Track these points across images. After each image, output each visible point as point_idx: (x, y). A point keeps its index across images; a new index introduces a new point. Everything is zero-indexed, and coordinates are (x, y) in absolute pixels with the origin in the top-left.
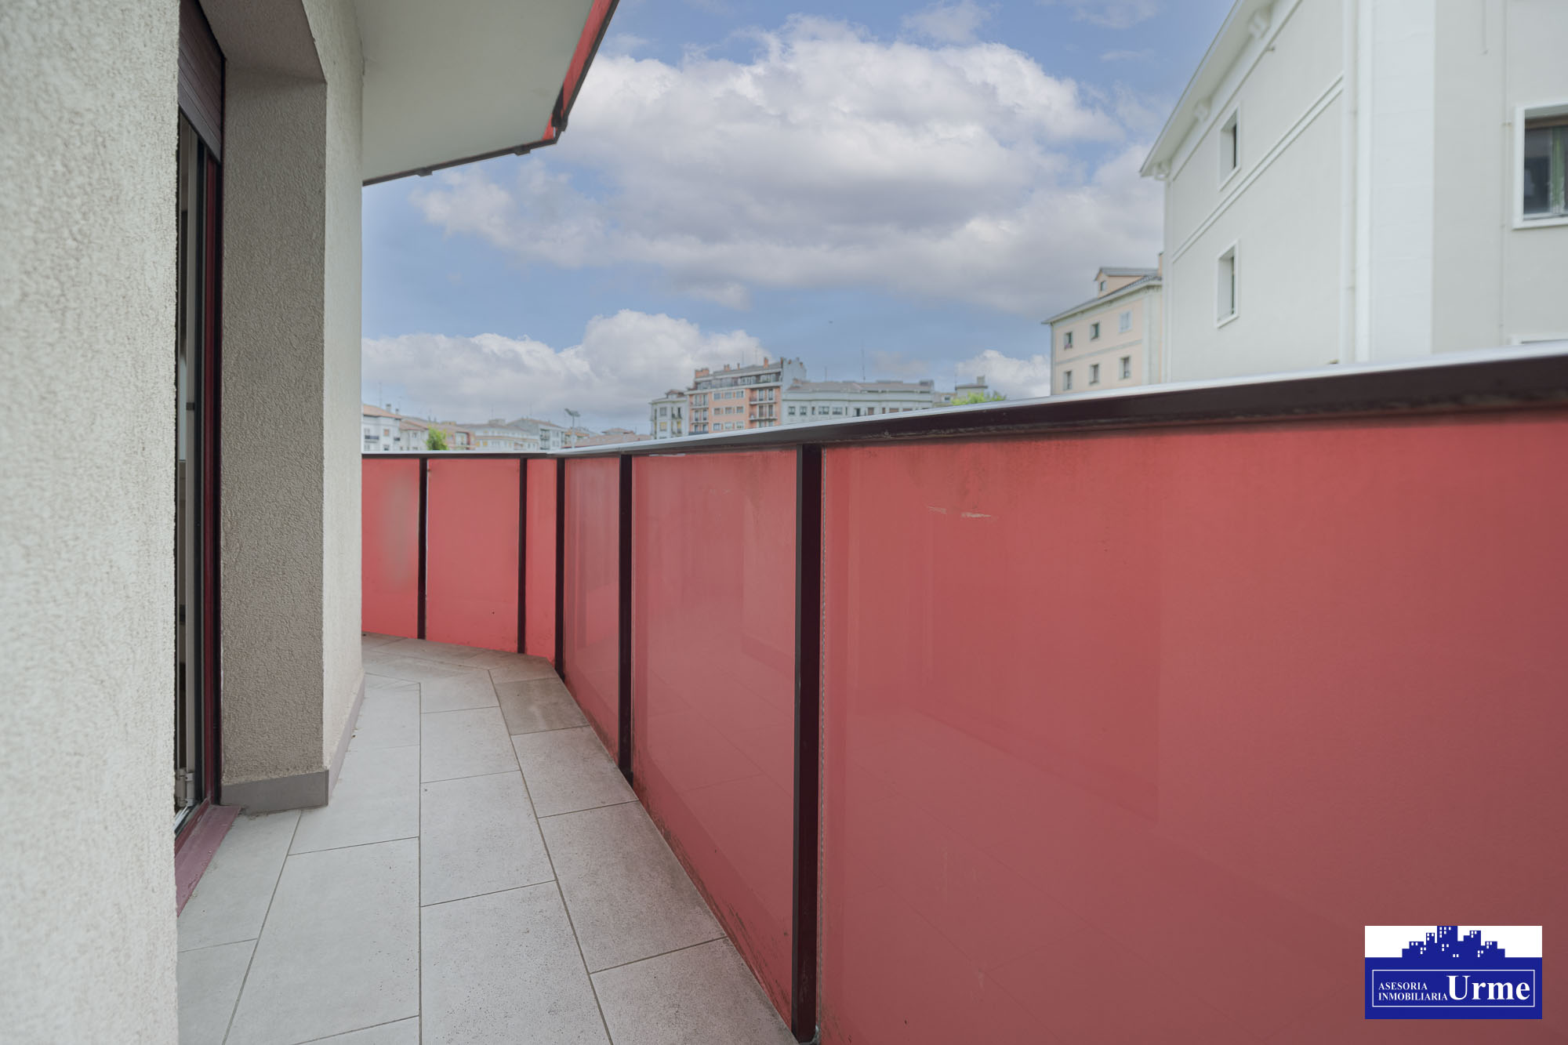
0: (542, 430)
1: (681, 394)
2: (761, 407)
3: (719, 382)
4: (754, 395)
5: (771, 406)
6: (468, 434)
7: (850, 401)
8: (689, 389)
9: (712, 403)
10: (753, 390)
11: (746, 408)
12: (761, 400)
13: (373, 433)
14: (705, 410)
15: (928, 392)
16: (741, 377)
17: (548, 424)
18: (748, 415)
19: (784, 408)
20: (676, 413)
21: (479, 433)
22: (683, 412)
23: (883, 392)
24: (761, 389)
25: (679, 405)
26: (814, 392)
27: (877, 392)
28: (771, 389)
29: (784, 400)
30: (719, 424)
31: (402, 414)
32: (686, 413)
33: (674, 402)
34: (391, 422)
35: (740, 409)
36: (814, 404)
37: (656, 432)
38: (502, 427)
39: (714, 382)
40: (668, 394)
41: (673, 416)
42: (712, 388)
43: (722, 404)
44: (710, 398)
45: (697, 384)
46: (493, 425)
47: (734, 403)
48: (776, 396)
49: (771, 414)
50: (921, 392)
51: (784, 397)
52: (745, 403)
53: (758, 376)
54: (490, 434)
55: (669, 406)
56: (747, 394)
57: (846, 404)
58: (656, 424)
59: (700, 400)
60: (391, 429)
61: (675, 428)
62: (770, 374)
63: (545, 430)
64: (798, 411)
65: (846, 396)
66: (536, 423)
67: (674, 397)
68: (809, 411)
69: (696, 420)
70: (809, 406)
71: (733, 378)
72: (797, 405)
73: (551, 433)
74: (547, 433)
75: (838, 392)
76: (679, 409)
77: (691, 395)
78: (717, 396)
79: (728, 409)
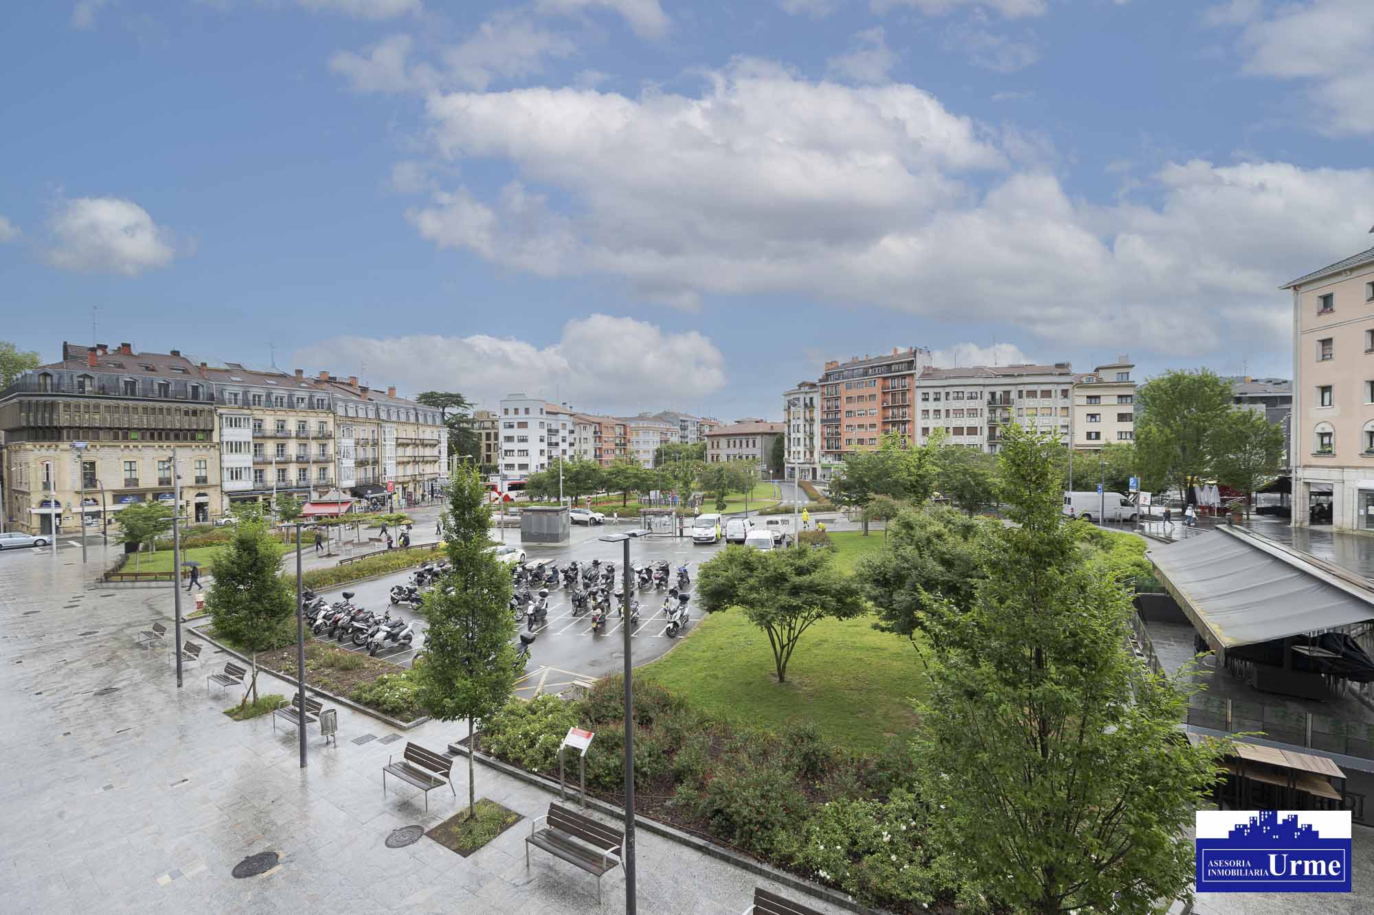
0: (682, 421)
1: (813, 385)
2: (894, 395)
3: (850, 372)
4: (887, 383)
5: (904, 394)
6: (624, 425)
7: (984, 385)
8: (820, 381)
9: (844, 393)
10: (885, 379)
11: (879, 397)
12: (895, 388)
13: (553, 427)
14: (837, 399)
15: (1068, 374)
16: (872, 367)
17: (686, 416)
18: (881, 402)
19: (919, 394)
20: (808, 401)
21: (633, 425)
22: (815, 401)
23: (1018, 375)
24: (893, 378)
25: (811, 395)
26: (946, 378)
27: (1013, 376)
28: (904, 377)
29: (917, 387)
30: (851, 412)
31: (574, 411)
32: (817, 401)
33: (806, 393)
34: (567, 417)
35: (872, 397)
36: (947, 390)
37: (789, 421)
38: (649, 419)
39: (845, 373)
40: (800, 386)
41: (806, 405)
42: (843, 378)
43: (854, 393)
44: (842, 388)
45: (827, 375)
46: (641, 418)
47: (866, 391)
48: (909, 384)
49: (904, 401)
50: (1060, 374)
51: (917, 384)
52: (877, 390)
53: (889, 366)
54: (641, 425)
55: (802, 397)
56: (879, 383)
57: (981, 388)
58: (789, 413)
59: (832, 390)
60: (567, 423)
61: (808, 417)
62: (901, 363)
63: (684, 421)
64: (931, 397)
65: (981, 381)
66: (676, 416)
67: (807, 389)
68: (943, 396)
69: (828, 408)
70: (943, 392)
71: (864, 368)
72: (931, 391)
73: (689, 423)
74: (686, 423)
75: (973, 377)
76: (811, 399)
77: (823, 386)
78: (849, 387)
79: (860, 398)
